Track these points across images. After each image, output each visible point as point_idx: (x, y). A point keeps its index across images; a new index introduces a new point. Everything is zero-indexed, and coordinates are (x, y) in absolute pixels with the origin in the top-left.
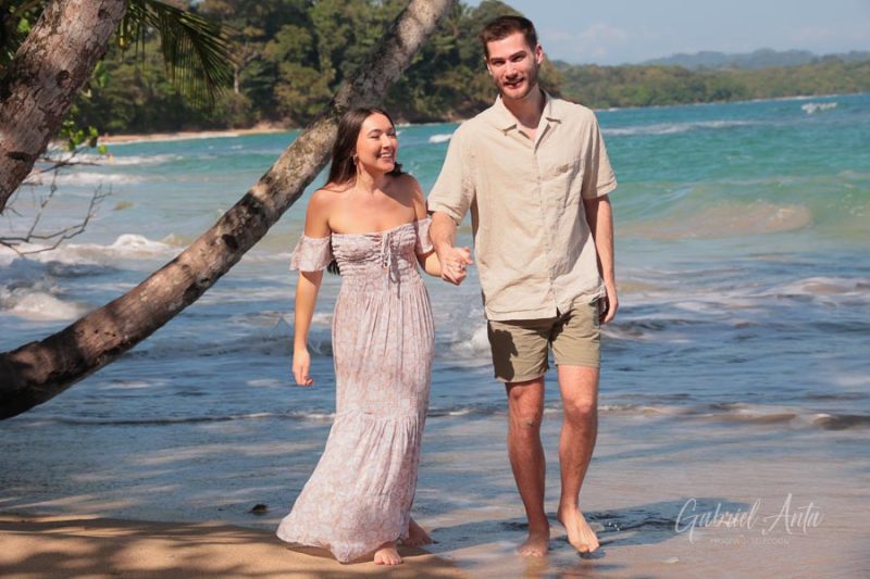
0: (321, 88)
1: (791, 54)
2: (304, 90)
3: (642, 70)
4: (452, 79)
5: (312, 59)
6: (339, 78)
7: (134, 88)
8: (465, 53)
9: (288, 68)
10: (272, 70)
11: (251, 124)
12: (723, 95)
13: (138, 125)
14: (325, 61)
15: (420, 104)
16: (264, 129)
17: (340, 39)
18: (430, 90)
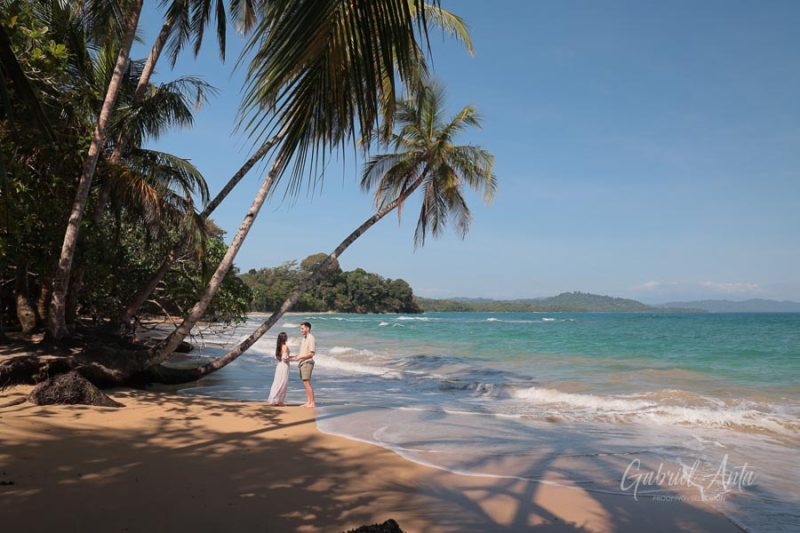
0: (348, 301)
1: (487, 299)
2: (343, 302)
3: (445, 301)
4: (387, 301)
5: (346, 293)
6: (353, 299)
8: (391, 294)
9: (339, 295)
10: (334, 296)
11: (326, 311)
12: (467, 310)
14: (350, 294)
15: (377, 307)
16: (330, 312)
17: (354, 287)
18: (380, 304)
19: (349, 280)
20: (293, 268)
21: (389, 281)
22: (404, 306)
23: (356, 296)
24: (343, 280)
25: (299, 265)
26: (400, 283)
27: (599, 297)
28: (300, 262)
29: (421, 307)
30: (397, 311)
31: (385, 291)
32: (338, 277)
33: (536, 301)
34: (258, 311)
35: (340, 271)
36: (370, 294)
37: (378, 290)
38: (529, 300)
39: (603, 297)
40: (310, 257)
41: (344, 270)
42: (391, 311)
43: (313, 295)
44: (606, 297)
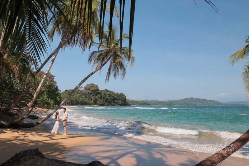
1: (157, 100)
2: (100, 102)
3: (139, 101)
4: (116, 101)
5: (101, 98)
6: (104, 100)
7: (81, 101)
8: (118, 98)
9: (98, 99)
10: (97, 99)
11: (94, 105)
12: (148, 104)
13: (82, 104)
14: (102, 99)
15: (113, 104)
16: (95, 106)
17: (104, 96)
18: (114, 102)
19: (102, 93)
20: (81, 89)
21: (117, 94)
22: (123, 103)
23: (105, 99)
24: (100, 93)
25: (83, 88)
26: (122, 94)
27: (201, 99)
28: (84, 87)
29: (130, 103)
30: (120, 105)
31: (116, 97)
32: (98, 92)
33: (176, 101)
34: (68, 105)
35: (99, 90)
36: (110, 99)
37: (113, 97)
38: (173, 101)
39: (202, 99)
40: (87, 85)
41: (100, 90)
42: (118, 105)
43: (89, 99)
44: (204, 99)
